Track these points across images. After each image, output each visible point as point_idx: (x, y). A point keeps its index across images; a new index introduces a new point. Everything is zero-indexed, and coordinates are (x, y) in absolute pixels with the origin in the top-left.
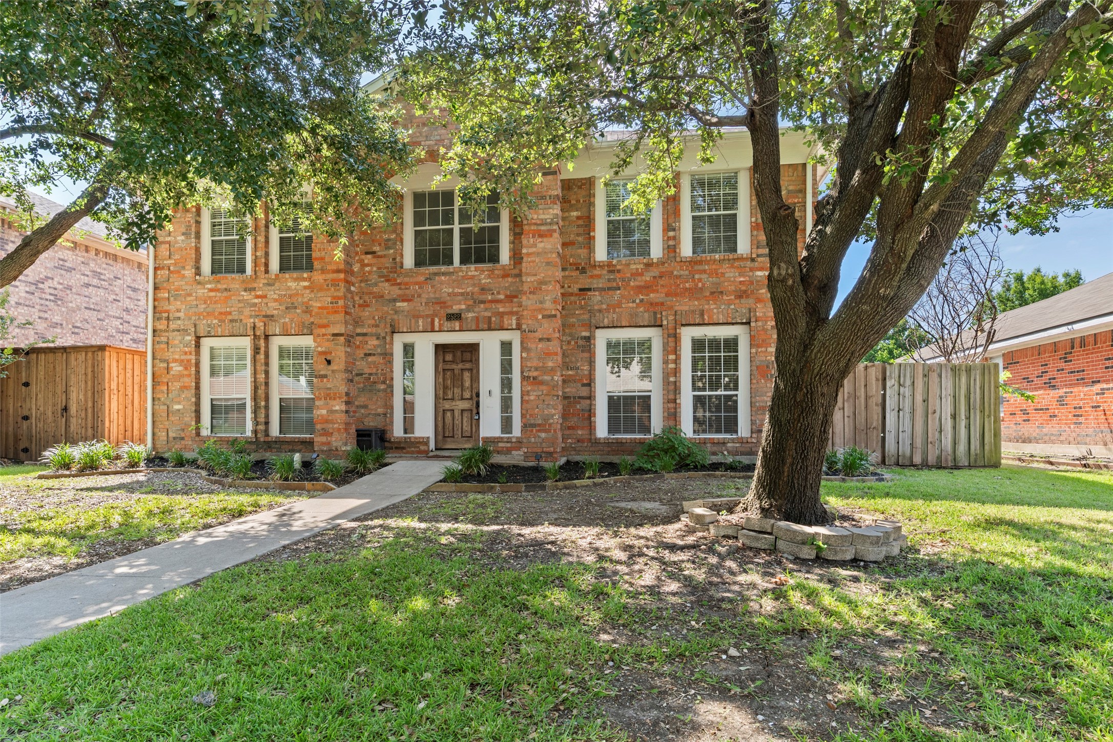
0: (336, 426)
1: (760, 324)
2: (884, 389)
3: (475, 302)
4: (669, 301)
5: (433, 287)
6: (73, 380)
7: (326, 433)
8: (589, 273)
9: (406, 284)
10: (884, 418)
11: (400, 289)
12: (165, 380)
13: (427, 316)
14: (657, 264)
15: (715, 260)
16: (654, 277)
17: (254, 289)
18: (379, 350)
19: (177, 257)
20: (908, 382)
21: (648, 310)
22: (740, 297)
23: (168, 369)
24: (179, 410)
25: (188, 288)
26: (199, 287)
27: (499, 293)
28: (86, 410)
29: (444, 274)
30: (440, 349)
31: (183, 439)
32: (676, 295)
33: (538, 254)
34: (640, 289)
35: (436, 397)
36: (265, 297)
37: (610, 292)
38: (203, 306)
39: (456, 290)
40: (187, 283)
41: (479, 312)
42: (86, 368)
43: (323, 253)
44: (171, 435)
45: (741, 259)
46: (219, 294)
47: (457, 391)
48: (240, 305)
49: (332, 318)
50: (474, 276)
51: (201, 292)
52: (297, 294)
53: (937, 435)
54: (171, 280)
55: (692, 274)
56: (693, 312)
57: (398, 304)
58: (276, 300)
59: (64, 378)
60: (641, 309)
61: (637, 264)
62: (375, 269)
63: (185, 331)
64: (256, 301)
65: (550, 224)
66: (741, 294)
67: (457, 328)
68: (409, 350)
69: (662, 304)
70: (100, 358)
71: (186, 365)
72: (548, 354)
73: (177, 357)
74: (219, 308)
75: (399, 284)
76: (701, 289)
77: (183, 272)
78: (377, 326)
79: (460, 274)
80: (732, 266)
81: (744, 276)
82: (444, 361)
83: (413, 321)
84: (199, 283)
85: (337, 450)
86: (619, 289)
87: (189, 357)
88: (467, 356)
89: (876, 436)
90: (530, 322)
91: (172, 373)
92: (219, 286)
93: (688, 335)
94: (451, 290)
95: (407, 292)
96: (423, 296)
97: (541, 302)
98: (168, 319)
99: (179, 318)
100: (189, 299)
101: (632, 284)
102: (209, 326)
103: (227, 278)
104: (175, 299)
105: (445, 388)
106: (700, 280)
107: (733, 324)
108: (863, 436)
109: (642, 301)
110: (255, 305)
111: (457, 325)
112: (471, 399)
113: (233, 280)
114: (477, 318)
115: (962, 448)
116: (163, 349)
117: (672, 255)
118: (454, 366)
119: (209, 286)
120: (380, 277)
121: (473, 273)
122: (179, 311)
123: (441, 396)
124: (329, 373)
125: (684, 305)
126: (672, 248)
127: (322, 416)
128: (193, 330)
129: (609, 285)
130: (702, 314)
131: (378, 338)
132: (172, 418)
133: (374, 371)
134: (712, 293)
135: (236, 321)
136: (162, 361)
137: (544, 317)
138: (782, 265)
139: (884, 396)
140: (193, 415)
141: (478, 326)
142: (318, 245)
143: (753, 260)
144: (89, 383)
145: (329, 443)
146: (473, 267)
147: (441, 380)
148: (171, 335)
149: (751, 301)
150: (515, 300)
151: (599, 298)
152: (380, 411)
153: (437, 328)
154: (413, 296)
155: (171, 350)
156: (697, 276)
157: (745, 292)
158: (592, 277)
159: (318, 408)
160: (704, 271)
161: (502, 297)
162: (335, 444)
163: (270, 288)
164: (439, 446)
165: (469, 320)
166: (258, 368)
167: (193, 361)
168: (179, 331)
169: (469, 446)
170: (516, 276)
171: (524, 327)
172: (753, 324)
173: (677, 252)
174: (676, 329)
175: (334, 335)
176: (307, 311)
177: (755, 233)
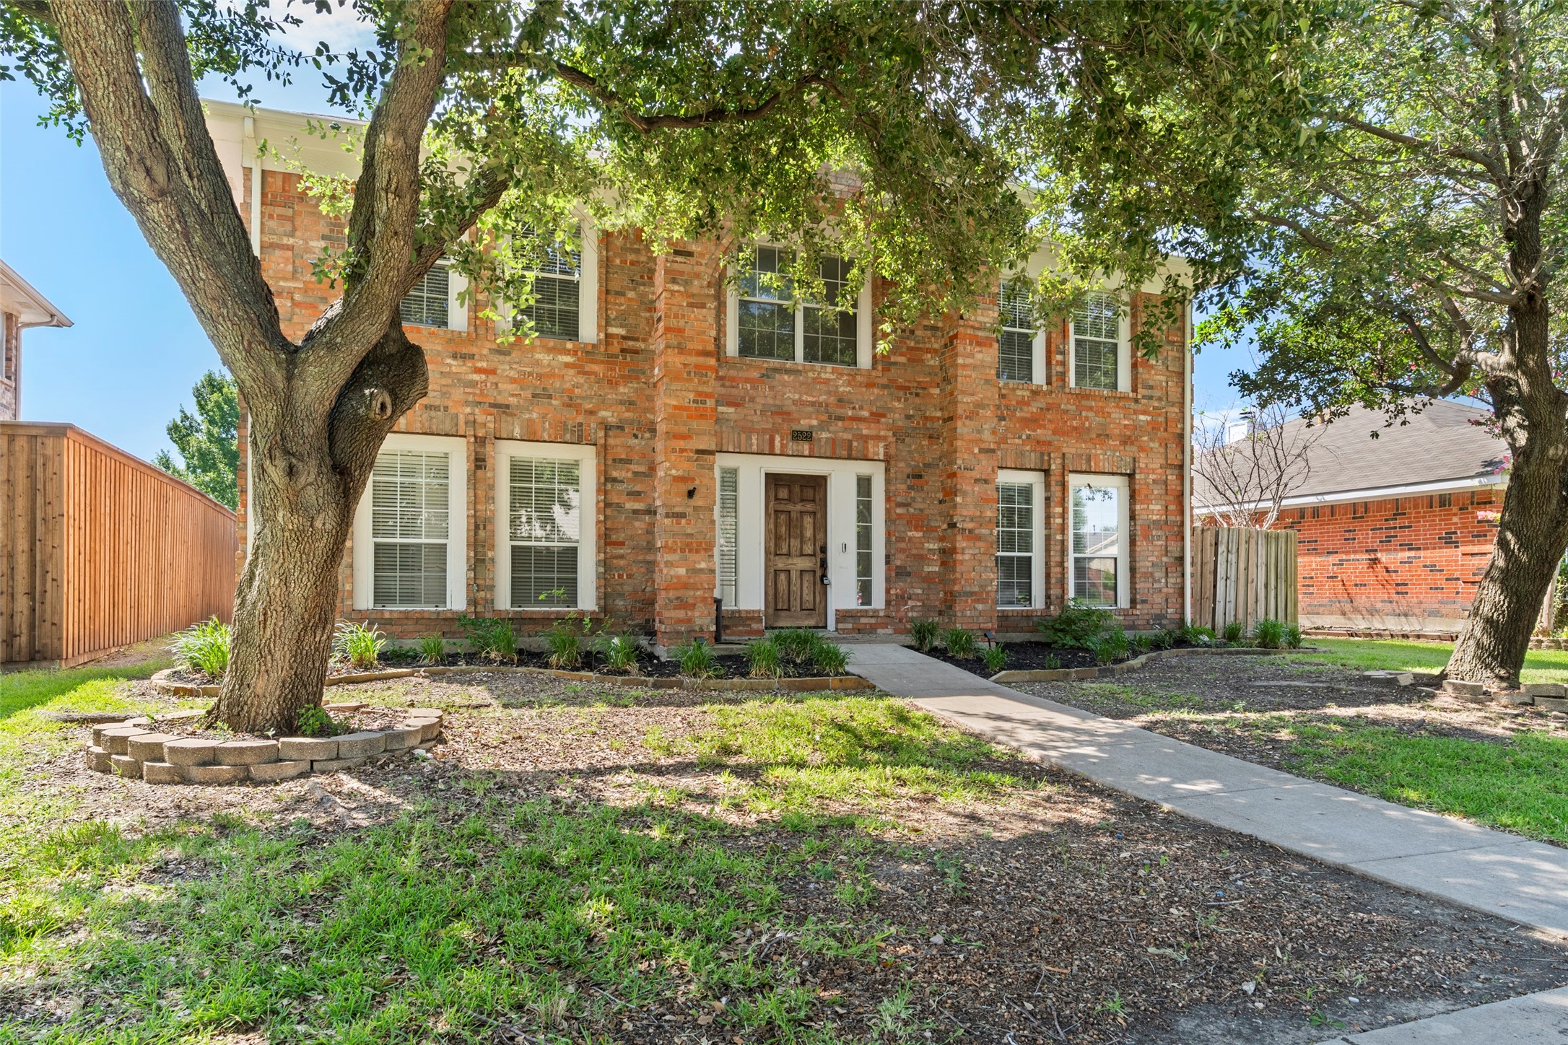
1: (1143, 476)
2: (1216, 554)
3: (830, 417)
4: (1057, 440)
5: (771, 388)
9: (733, 379)
10: (1215, 586)
11: (723, 386)
13: (764, 431)
14: (1043, 393)
15: (1101, 396)
16: (1042, 409)
17: (472, 357)
20: (1234, 550)
21: (1035, 451)
22: (1124, 443)
27: (861, 408)
29: (785, 371)
30: (774, 481)
32: (1063, 434)
33: (976, 367)
34: (1026, 422)
35: (767, 552)
36: (493, 372)
39: (804, 398)
41: (835, 433)
42: (10, 468)
45: (1124, 398)
47: (795, 543)
48: (444, 381)
49: (695, 424)
50: (829, 380)
52: (553, 375)
53: (1254, 604)
54: (296, 319)
55: (1080, 409)
56: (1081, 456)
57: (721, 409)
58: (513, 381)
60: (1028, 448)
61: (1022, 390)
64: (476, 377)
66: (1126, 441)
67: (806, 453)
68: (730, 478)
69: (1050, 443)
70: (48, 453)
72: (987, 501)
75: (723, 379)
76: (1088, 429)
79: (810, 374)
80: (1117, 406)
81: (1128, 419)
82: (776, 499)
83: (743, 436)
85: (702, 631)
88: (809, 493)
89: (1208, 606)
90: (966, 456)
93: (1073, 482)
94: (797, 397)
95: (734, 391)
96: (758, 400)
101: (1018, 414)
105: (778, 538)
106: (1087, 418)
107: (1113, 474)
109: (1029, 437)
110: (473, 384)
111: (806, 448)
112: (814, 555)
114: (834, 440)
117: (1060, 383)
118: (790, 507)
121: (827, 376)
123: (773, 549)
124: (689, 510)
125: (1071, 447)
126: (1055, 376)
130: (1089, 461)
134: (1099, 435)
135: (437, 408)
137: (981, 451)
139: (1216, 562)
140: (348, 571)
141: (833, 452)
143: (1136, 401)
145: (689, 621)
146: (829, 367)
147: (772, 526)
149: (1135, 449)
150: (883, 420)
153: (777, 451)
154: (743, 398)
156: (1084, 414)
157: (1129, 437)
160: (1091, 409)
161: (866, 414)
162: (699, 622)
163: (502, 358)
164: (770, 623)
165: (823, 442)
166: (479, 493)
169: (812, 623)
170: (884, 387)
171: (959, 462)
172: (1137, 476)
173: (1064, 380)
174: (1063, 476)
175: (699, 452)
176: (570, 404)
177: (1140, 370)
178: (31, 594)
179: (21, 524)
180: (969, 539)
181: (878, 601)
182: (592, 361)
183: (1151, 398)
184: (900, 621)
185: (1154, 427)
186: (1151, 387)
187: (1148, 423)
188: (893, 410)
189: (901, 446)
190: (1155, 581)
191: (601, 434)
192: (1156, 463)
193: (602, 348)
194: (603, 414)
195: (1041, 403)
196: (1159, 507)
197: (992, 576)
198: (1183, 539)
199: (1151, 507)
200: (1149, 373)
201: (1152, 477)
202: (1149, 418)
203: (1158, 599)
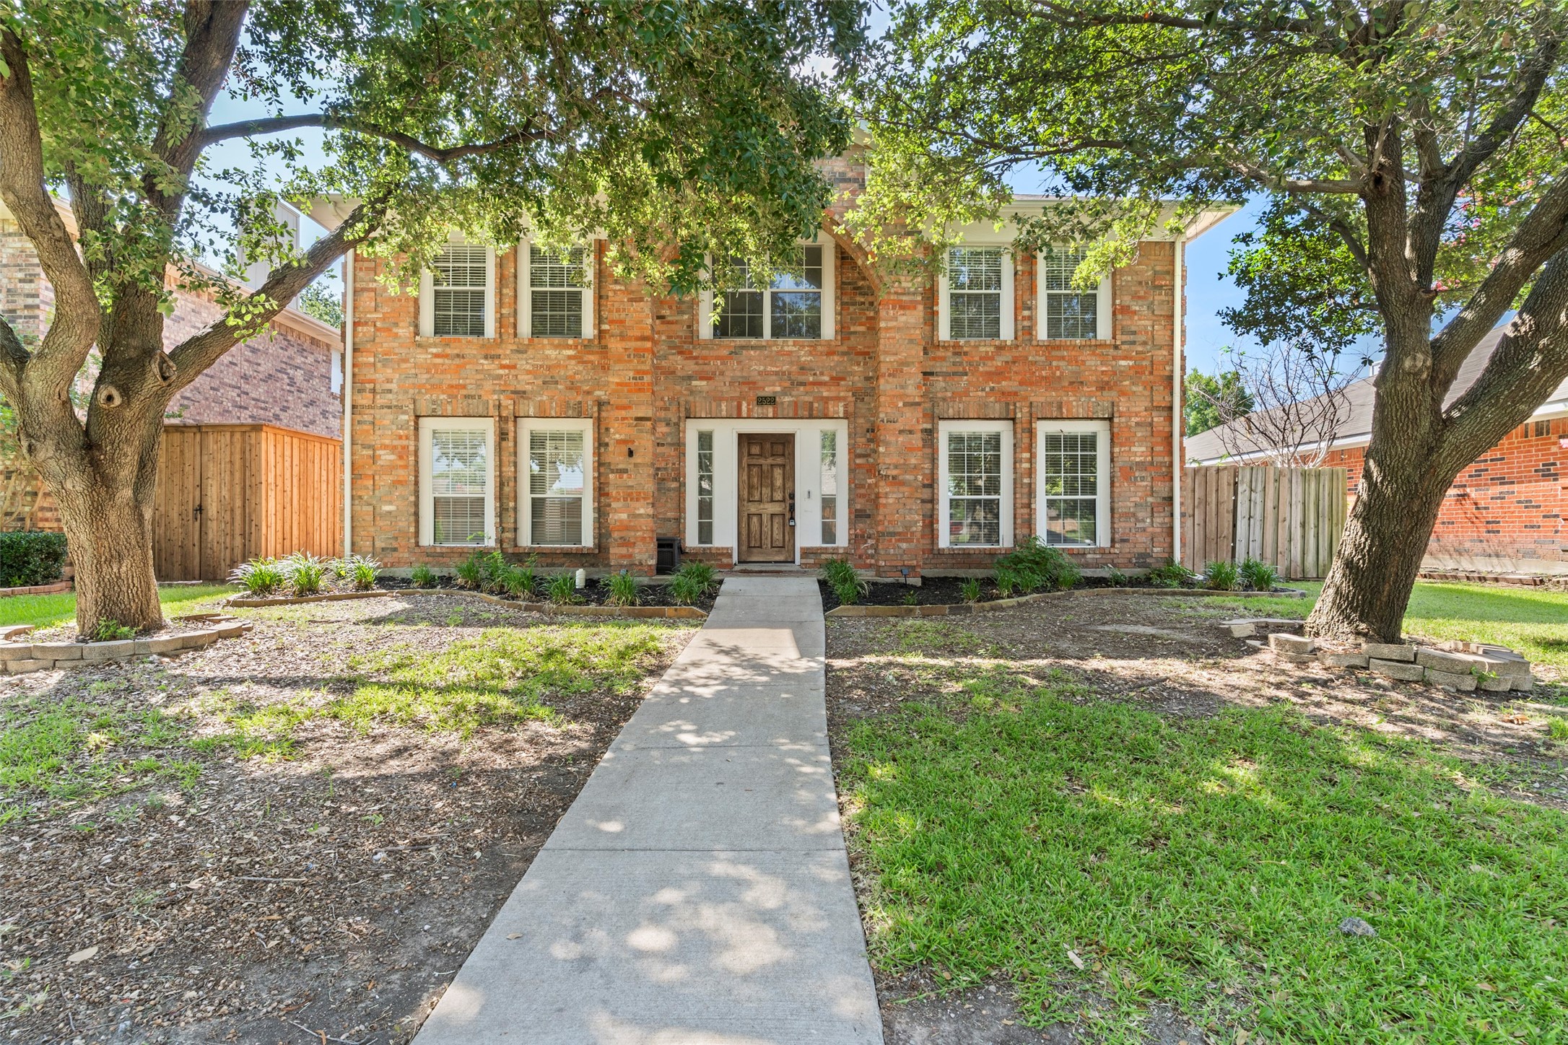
0: (639, 534)
1: (1123, 420)
2: (1236, 494)
3: (792, 384)
4: (1023, 391)
5: (739, 363)
6: (212, 469)
7: (625, 543)
8: (931, 355)
9: (705, 358)
10: (1235, 526)
11: (697, 364)
12: (370, 473)
13: (732, 399)
14: (1010, 348)
15: (1075, 346)
16: (1007, 362)
17: (499, 357)
18: (669, 440)
19: (386, 309)
20: (1260, 488)
21: (999, 401)
22: (1102, 389)
23: (374, 458)
24: (390, 512)
25: (404, 351)
26: (419, 350)
27: (822, 374)
28: (232, 510)
29: (753, 348)
30: (746, 440)
31: (395, 550)
32: (1031, 384)
33: (899, 329)
34: (990, 376)
35: (740, 498)
36: (514, 367)
37: (956, 378)
38: (426, 376)
39: (769, 368)
40: (401, 346)
41: (797, 396)
42: (231, 454)
43: (623, 316)
44: (379, 544)
45: (1103, 345)
46: (447, 361)
47: (766, 491)
48: (479, 377)
49: (635, 397)
50: (791, 352)
51: (422, 357)
52: (559, 366)
53: (1287, 544)
54: (377, 340)
55: (1049, 360)
56: (1050, 404)
57: (694, 383)
58: (529, 372)
59: (198, 467)
60: (992, 399)
61: (987, 347)
62: (664, 338)
63: (400, 408)
64: (501, 372)
65: (914, 294)
66: (1103, 386)
67: (771, 415)
68: (706, 440)
69: (1016, 394)
70: (253, 441)
71: (402, 453)
72: (911, 449)
73: (387, 442)
74: (449, 379)
75: (696, 358)
76: (1059, 378)
77: (395, 330)
78: (666, 409)
79: (774, 348)
80: (1094, 354)
81: (1106, 365)
82: (749, 455)
83: (714, 404)
84: (419, 346)
85: (641, 564)
86: (966, 374)
87: (405, 442)
88: (779, 449)
89: (1226, 545)
90: (889, 410)
91: (379, 462)
92: (448, 351)
93: (1044, 429)
94: (762, 368)
95: (706, 368)
96: (727, 373)
97: (902, 387)
98: (374, 391)
99: (390, 391)
100: (404, 366)
101: (981, 369)
102: (434, 402)
103: (460, 341)
104: (384, 366)
105: (751, 487)
106: (1058, 368)
107: (1092, 419)
108: (1214, 546)
109: (992, 389)
110: (500, 377)
111: (770, 411)
112: (784, 501)
113: (467, 344)
114: (796, 403)
115: (1310, 558)
116: (368, 431)
117: (1027, 337)
118: (762, 461)
119: (434, 350)
120: (670, 348)
121: (790, 348)
122: (389, 381)
123: (746, 497)
124: (630, 467)
125: (1040, 396)
126: (1025, 330)
127: (621, 521)
128: (412, 406)
129: (955, 369)
130: (1060, 407)
131: (668, 425)
132: (380, 523)
133: (663, 465)
134: (1071, 383)
135: (473, 397)
136: (364, 447)
137: (905, 405)
138: (1420, 356)
139: (1235, 502)
140: (412, 518)
141: (796, 413)
142: (616, 305)
143: (1116, 347)
144: (238, 475)
145: (630, 556)
146: (791, 341)
147: (745, 477)
148: (378, 413)
149: (1114, 394)
150: (843, 383)
151: (943, 384)
152: (670, 515)
153: (744, 414)
154: (714, 373)
155: (378, 432)
156: (1054, 363)
157: (1107, 383)
158: (934, 359)
159: (616, 511)
160: (1063, 358)
161: (826, 378)
162: (638, 557)
163: (520, 356)
164: (743, 558)
165: (785, 405)
166: (504, 458)
167: (412, 448)
168: (389, 407)
169: (781, 558)
170: (844, 354)
171: (882, 415)
172: (1116, 420)
173: (1031, 334)
174: (1031, 423)
175: (638, 419)
176: (572, 387)
177: (1119, 317)
178: (243, 535)
179: (238, 489)
180: (891, 484)
181: (842, 540)
182: (589, 353)
183: (1134, 343)
184: (860, 557)
185: (1138, 371)
186: (1134, 333)
187: (1130, 367)
188: (852, 373)
189: (860, 405)
190: (1138, 520)
191: (596, 409)
192: (1140, 406)
193: (596, 342)
194: (597, 393)
195: (1007, 356)
196: (1143, 449)
197: (917, 517)
198: (1171, 479)
199: (1133, 449)
200: (1131, 319)
201: (1134, 420)
202: (1131, 363)
203: (1142, 538)
